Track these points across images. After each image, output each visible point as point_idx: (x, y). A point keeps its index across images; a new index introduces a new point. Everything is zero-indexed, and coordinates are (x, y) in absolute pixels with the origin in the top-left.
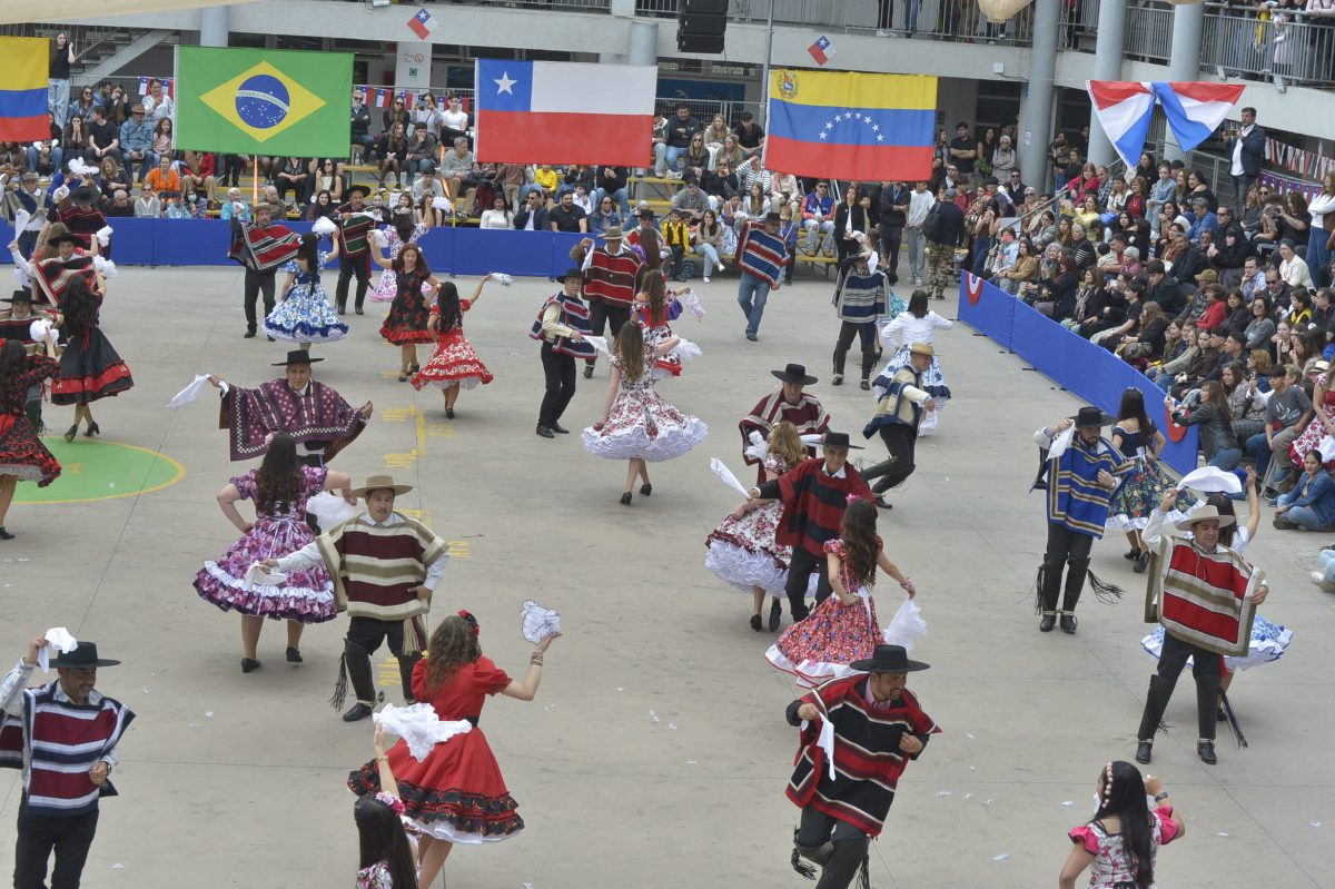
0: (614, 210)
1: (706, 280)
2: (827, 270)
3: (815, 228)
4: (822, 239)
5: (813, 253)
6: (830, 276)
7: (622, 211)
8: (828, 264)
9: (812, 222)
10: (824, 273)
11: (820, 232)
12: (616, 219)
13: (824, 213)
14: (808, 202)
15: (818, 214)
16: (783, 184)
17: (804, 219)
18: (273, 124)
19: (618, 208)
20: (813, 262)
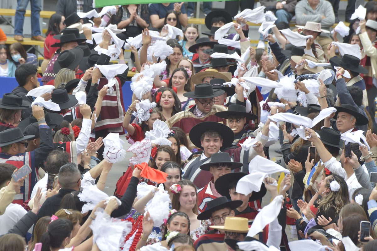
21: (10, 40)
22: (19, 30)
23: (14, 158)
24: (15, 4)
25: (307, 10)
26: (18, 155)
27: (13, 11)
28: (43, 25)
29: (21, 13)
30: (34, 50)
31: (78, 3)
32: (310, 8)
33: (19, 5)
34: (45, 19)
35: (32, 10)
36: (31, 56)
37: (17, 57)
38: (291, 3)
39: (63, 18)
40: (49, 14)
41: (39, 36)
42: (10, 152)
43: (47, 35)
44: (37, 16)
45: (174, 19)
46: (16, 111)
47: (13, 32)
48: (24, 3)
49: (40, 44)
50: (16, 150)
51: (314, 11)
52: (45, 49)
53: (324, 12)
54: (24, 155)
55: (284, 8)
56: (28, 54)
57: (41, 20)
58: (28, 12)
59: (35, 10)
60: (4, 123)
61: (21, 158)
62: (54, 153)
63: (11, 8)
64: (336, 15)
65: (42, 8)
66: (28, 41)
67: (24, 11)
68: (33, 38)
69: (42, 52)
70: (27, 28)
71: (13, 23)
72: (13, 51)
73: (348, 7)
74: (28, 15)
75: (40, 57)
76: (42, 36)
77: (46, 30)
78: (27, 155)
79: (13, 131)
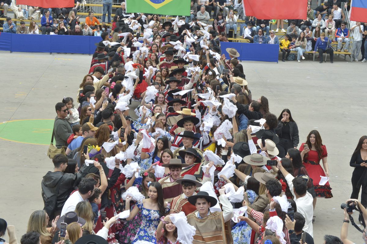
0: (263, 35)
1: (299, 61)
2: (345, 57)
3: (341, 41)
4: (343, 45)
5: (340, 51)
6: (346, 59)
7: (266, 34)
8: (346, 55)
9: (340, 39)
10: (344, 58)
11: (343, 42)
12: (264, 38)
13: (345, 35)
14: (338, 31)
15: (342, 35)
16: (330, 24)
17: (336, 38)
18: (161, 2)
19: (265, 33)
20: (339, 54)
21: (101, 24)
22: (104, 21)
23: (102, 63)
24: (103, 12)
25: (201, 14)
26: (103, 62)
27: (102, 14)
28: (112, 19)
29: (104, 15)
30: (109, 27)
31: (123, 11)
32: (202, 14)
33: (104, 12)
34: (112, 17)
35: (108, 14)
36: (108, 29)
37: (103, 29)
38: (195, 12)
39: (118, 17)
40: (114, 15)
41: (110, 23)
42: (101, 61)
43: (113, 22)
44: (110, 16)
45: (156, 17)
46: (103, 48)
47: (102, 21)
48: (105, 12)
49: (111, 25)
50: (103, 61)
51: (203, 15)
52: (112, 27)
53: (206, 16)
54: (105, 62)
55: (193, 14)
56: (108, 28)
57: (111, 17)
58: (107, 14)
59: (109, 14)
60: (99, 52)
61: (104, 63)
62: (115, 62)
63: (101, 13)
64: (210, 17)
65: (111, 13)
66: (107, 24)
67: (105, 14)
68: (108, 23)
69: (111, 28)
70: (106, 20)
71: (102, 18)
72: (102, 27)
73: (214, 14)
74: (107, 16)
75: (111, 30)
76: (111, 23)
77: (113, 21)
78: (107, 62)
79: (102, 55)
